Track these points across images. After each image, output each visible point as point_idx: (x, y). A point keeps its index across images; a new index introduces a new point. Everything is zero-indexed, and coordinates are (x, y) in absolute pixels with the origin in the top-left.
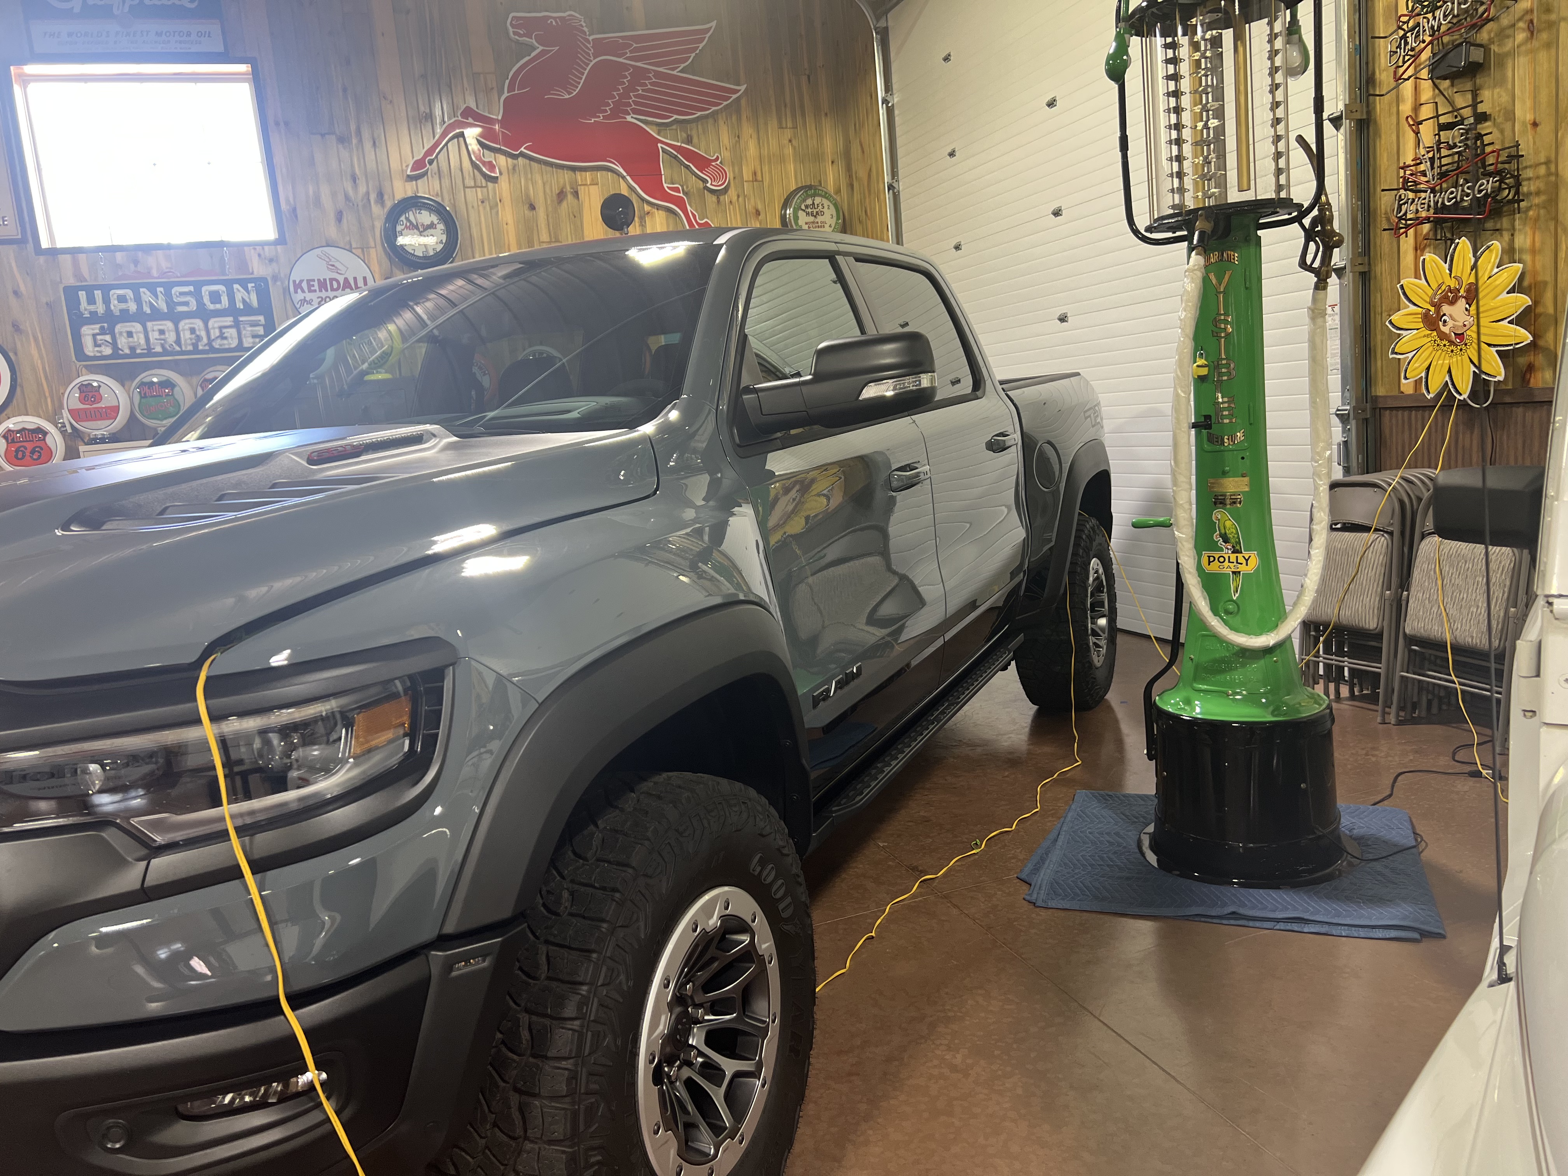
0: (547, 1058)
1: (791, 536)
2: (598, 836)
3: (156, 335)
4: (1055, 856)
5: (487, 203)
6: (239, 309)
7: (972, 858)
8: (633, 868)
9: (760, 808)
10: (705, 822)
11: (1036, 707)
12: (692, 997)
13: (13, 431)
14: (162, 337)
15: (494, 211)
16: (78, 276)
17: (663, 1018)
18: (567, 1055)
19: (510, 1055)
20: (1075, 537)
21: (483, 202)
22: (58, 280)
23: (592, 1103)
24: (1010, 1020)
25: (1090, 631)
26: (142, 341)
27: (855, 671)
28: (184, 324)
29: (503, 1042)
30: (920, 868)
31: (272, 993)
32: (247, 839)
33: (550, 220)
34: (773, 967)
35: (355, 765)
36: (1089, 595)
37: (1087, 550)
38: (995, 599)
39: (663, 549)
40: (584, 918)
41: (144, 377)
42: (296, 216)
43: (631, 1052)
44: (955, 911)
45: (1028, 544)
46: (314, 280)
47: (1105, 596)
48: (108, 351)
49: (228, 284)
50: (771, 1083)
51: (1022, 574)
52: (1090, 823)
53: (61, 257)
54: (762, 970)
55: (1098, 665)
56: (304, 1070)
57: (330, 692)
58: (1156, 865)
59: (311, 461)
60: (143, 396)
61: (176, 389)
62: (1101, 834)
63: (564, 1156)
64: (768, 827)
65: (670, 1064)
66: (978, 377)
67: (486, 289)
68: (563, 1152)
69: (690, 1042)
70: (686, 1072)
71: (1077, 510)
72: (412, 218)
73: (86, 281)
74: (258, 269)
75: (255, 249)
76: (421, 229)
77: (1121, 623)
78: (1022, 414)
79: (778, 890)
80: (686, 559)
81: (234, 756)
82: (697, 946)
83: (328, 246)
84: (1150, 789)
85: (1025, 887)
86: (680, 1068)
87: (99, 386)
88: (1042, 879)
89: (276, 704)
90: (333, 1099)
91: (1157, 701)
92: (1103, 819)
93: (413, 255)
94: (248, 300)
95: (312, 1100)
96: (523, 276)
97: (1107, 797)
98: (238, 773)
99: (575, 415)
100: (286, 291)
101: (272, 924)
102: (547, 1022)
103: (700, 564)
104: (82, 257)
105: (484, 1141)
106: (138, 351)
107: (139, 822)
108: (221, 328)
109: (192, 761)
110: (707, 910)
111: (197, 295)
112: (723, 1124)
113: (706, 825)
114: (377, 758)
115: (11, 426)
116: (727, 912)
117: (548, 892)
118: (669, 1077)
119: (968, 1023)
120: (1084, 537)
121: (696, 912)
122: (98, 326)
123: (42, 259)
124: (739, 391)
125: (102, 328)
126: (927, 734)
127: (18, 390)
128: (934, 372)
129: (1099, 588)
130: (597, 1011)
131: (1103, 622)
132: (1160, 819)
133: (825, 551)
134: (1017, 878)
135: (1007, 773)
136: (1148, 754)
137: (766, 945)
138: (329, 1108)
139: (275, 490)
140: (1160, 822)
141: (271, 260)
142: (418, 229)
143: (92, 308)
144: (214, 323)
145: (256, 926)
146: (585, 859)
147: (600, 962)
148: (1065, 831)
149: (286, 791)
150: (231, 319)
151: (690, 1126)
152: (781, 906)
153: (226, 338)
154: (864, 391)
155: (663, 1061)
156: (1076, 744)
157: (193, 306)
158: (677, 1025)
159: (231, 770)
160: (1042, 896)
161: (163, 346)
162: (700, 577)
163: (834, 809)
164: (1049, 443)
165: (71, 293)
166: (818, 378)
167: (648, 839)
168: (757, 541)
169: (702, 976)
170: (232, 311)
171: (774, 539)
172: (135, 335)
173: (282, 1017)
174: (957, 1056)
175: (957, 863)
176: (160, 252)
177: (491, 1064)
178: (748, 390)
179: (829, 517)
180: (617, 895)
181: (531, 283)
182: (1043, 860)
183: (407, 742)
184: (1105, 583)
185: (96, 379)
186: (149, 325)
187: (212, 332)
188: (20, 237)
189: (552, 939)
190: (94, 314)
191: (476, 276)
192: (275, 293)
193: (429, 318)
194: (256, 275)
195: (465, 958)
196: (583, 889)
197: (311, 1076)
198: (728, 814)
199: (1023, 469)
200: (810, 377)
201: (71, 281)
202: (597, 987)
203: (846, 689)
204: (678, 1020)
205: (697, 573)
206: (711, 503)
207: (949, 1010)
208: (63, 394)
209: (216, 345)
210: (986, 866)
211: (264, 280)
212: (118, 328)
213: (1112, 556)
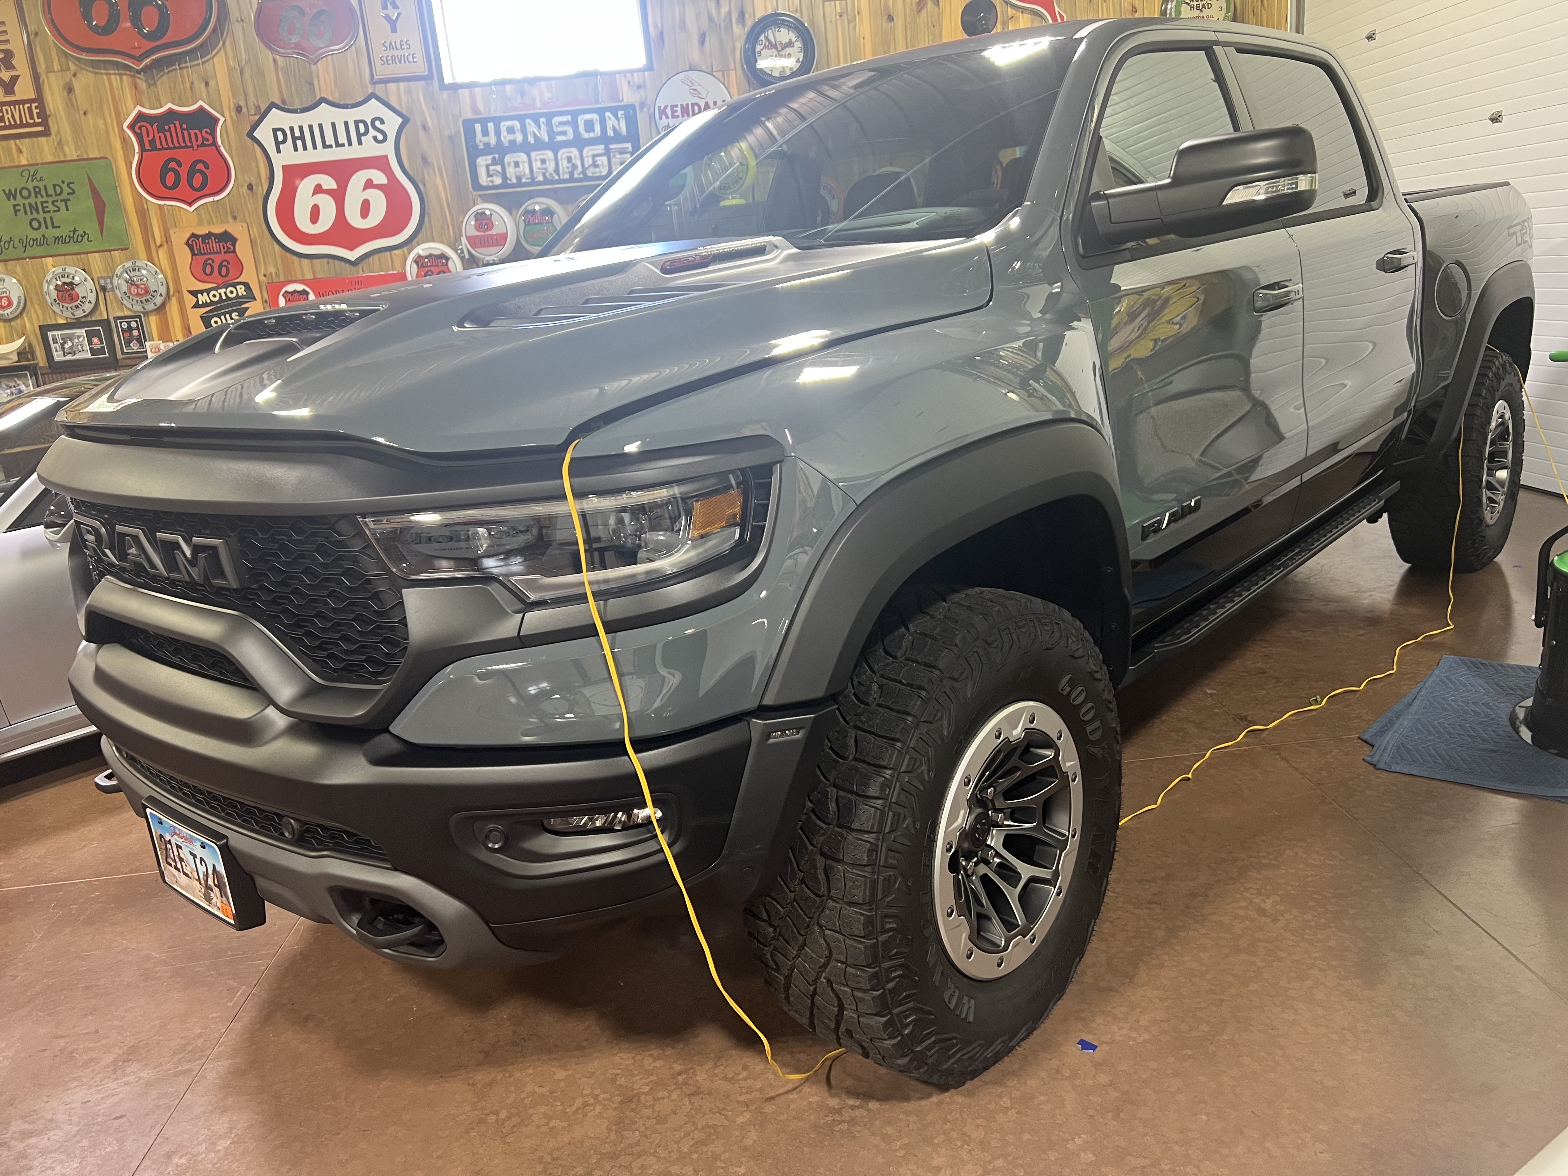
0: (852, 830)
1: (1134, 359)
2: (908, 637)
3: (539, 164)
4: (1406, 721)
5: (845, 17)
6: (610, 137)
7: (1309, 714)
8: (940, 670)
9: (1074, 631)
10: (1015, 636)
11: (1408, 565)
12: (992, 801)
13: (422, 257)
14: (544, 166)
15: (852, 25)
16: (475, 110)
17: (962, 812)
18: (869, 829)
19: (818, 822)
20: (1479, 374)
21: (841, 16)
22: (458, 113)
23: (890, 876)
24: (1331, 875)
25: (1484, 483)
26: (527, 171)
27: (1193, 504)
28: (563, 153)
29: (813, 811)
30: (1249, 718)
31: (620, 737)
32: (602, 602)
33: (909, 32)
34: (1076, 787)
35: (694, 547)
36: (1489, 442)
37: (1493, 391)
38: (1370, 440)
39: (994, 365)
40: (891, 709)
41: (528, 205)
42: (663, 41)
43: (929, 837)
44: (1283, 764)
45: (1418, 379)
46: (677, 106)
47: (1509, 445)
48: (498, 181)
49: (601, 112)
50: (1067, 893)
51: (1405, 414)
52: (1454, 691)
53: (461, 91)
54: (1065, 786)
55: (1491, 522)
56: (644, 805)
57: (673, 479)
58: (1530, 741)
59: (664, 271)
60: (527, 224)
61: (555, 216)
62: (1466, 702)
63: (862, 918)
64: (1081, 650)
65: (968, 859)
66: (1375, 185)
67: (836, 100)
68: (862, 914)
69: (988, 843)
70: (983, 869)
71: (1485, 343)
72: (771, 37)
73: (481, 113)
74: (628, 97)
75: (625, 76)
76: (779, 48)
77: (1525, 479)
78: (1427, 231)
79: (1087, 712)
80: (1017, 376)
81: (593, 534)
82: (999, 752)
83: (691, 69)
84: (1534, 660)
85: (1367, 748)
86: (977, 864)
87: (491, 214)
88: (1388, 743)
89: (627, 485)
90: (667, 833)
91: (1555, 561)
92: (1470, 688)
93: (771, 75)
94: (617, 127)
95: (650, 832)
96: (874, 85)
97: (1480, 666)
98: (596, 549)
99: (913, 225)
100: (652, 116)
101: (620, 676)
102: (853, 798)
103: (1031, 382)
104: (478, 90)
105: (793, 894)
106: (524, 180)
107: (516, 580)
108: (594, 156)
109: (560, 535)
110: (1013, 720)
111: (574, 124)
112: (1015, 921)
113: (1015, 638)
114: (711, 543)
115: (421, 253)
116: (1032, 726)
117: (859, 683)
118: (966, 870)
119: (1283, 871)
120: (1490, 375)
121: (1001, 720)
122: (490, 157)
123: (445, 94)
124: (1088, 197)
125: (494, 159)
126: (1270, 579)
127: (426, 218)
128: (1315, 173)
129: (1503, 435)
130: (899, 794)
131: (1503, 474)
132: (1541, 692)
133: (1171, 378)
134: (1359, 738)
135: (1362, 632)
136: (1536, 620)
137: (1070, 763)
138: (663, 839)
139: (633, 296)
140: (1540, 695)
141: (639, 87)
142: (776, 48)
143: (486, 139)
144: (588, 151)
145: (607, 676)
146: (895, 658)
147: (904, 751)
148: (1422, 696)
149: (636, 564)
150: (602, 147)
151: (982, 917)
152: (1089, 729)
153: (597, 166)
154: (1228, 196)
155: (960, 854)
156: (1450, 607)
157: (570, 135)
158: (976, 824)
159: (590, 546)
160: (1386, 758)
161: (544, 175)
162: (1030, 395)
163: (1156, 645)
164: (1458, 263)
165: (469, 125)
166: (1178, 181)
167: (956, 646)
168: (1094, 363)
169: (1004, 783)
170: (604, 139)
171: (1115, 364)
172: (521, 165)
173: (627, 757)
174: (1267, 900)
175: (1291, 718)
176: (543, 84)
177: (801, 828)
178: (1097, 196)
179: (1179, 341)
180: (924, 693)
181: (881, 92)
182: (1392, 723)
183: (738, 531)
184: (1511, 430)
185: (489, 208)
186: (533, 154)
187: (586, 160)
188: (427, 73)
189: (860, 725)
190: (487, 145)
191: (826, 88)
192: (642, 119)
193: (779, 134)
194: (625, 102)
195: (783, 728)
196: (891, 683)
197: (650, 812)
198: (1039, 631)
199: (1420, 295)
200: (1168, 181)
201: (469, 115)
202: (899, 773)
203: (1181, 523)
204: (977, 820)
205: (1028, 391)
206: (1048, 316)
207: (1264, 857)
208: (462, 222)
209: (589, 173)
210: (1324, 723)
211: (632, 107)
212: (507, 159)
213: (1524, 398)
